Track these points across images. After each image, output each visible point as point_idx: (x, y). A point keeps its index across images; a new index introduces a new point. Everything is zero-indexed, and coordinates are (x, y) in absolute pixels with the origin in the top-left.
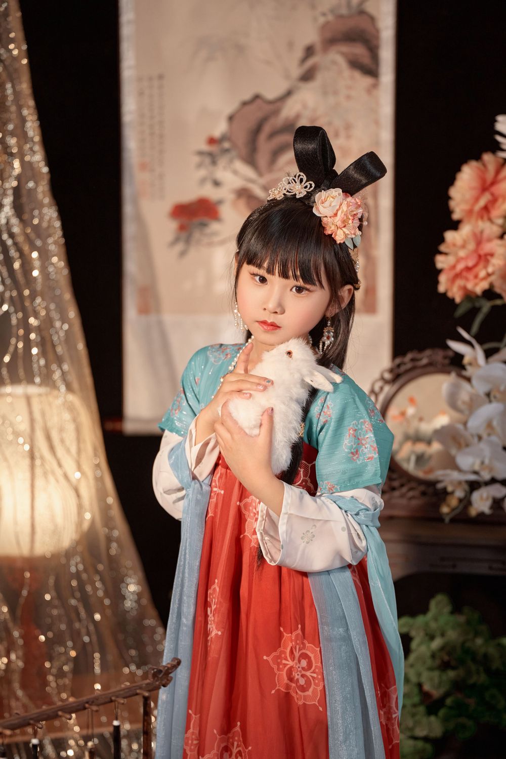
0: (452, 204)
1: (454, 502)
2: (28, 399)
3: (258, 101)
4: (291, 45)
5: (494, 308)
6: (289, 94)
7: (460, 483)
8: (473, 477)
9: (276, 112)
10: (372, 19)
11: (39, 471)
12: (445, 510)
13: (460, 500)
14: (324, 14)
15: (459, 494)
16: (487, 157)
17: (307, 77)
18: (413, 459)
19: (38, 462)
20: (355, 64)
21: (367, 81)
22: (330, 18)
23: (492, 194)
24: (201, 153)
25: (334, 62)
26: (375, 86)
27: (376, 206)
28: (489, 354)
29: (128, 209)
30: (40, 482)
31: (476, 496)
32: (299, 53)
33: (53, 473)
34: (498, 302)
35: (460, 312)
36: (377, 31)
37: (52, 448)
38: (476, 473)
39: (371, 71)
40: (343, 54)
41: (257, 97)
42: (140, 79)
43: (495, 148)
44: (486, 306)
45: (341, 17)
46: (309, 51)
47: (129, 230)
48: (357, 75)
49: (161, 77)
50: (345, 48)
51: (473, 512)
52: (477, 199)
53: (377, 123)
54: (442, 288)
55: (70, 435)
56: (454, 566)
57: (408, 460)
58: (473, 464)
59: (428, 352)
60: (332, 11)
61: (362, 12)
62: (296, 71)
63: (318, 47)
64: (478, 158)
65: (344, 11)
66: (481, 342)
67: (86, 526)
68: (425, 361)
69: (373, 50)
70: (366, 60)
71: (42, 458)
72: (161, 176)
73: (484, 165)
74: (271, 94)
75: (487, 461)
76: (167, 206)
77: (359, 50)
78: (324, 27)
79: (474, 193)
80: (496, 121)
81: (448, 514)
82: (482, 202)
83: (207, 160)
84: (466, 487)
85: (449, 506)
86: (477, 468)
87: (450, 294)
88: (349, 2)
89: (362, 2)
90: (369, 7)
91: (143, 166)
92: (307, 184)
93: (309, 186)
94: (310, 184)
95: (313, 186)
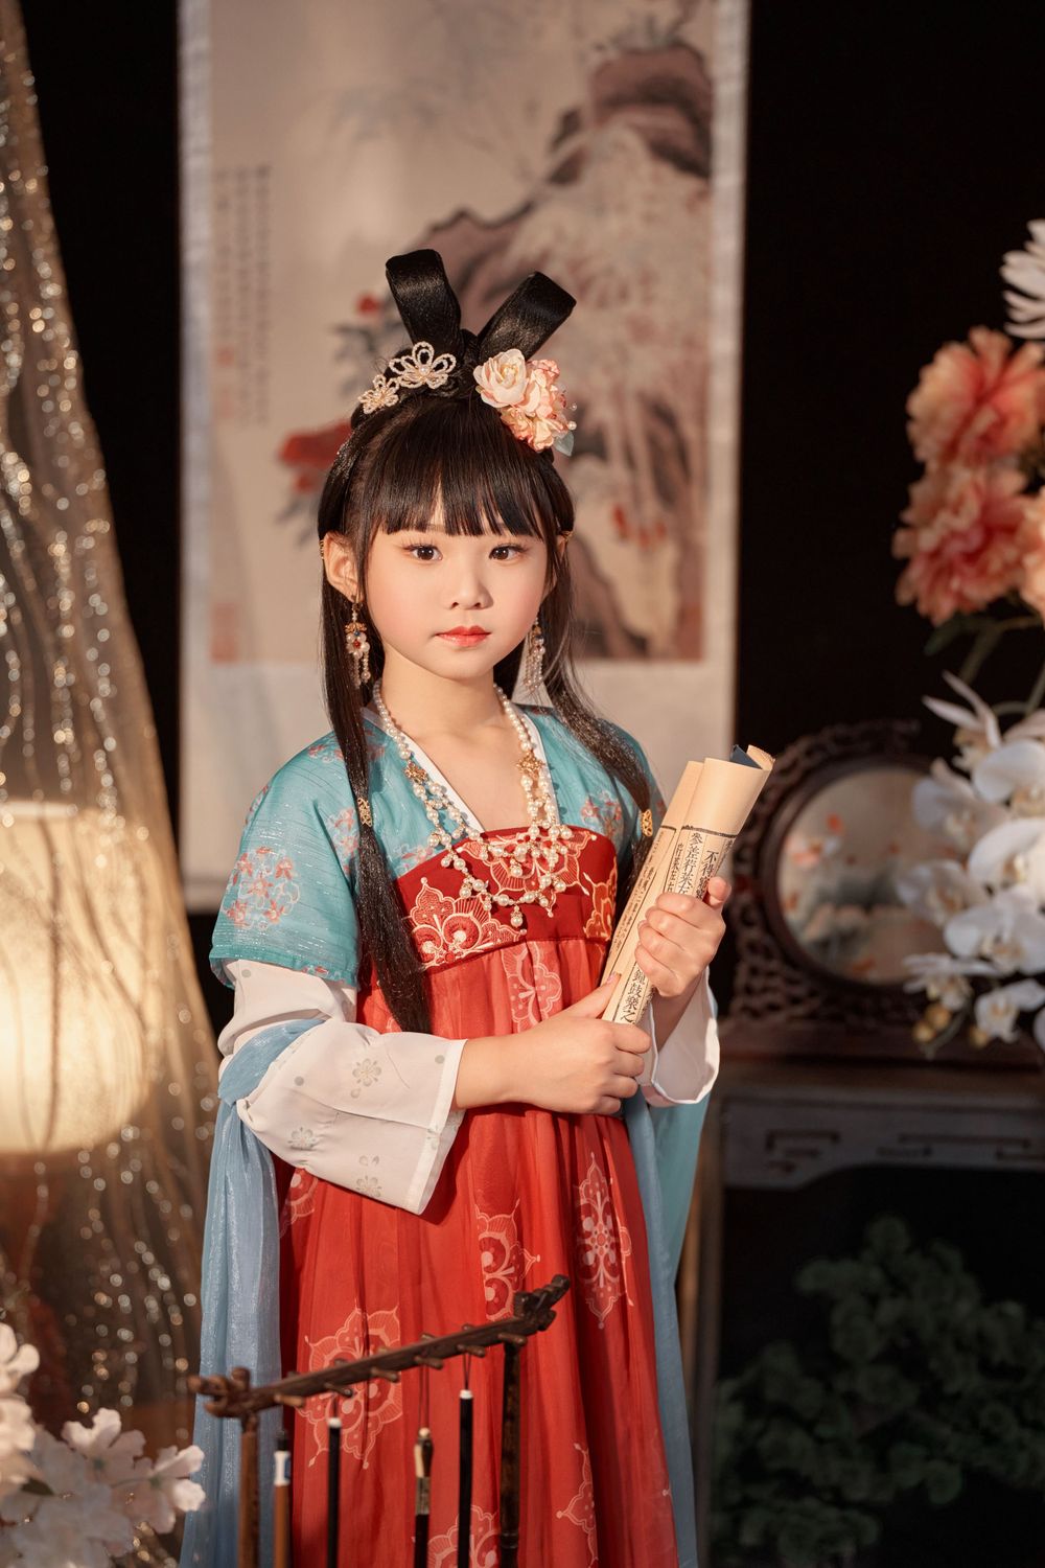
0: (914, 430)
1: (940, 1019)
2: (44, 827)
3: (465, 225)
4: (532, 109)
5: (1009, 635)
6: (527, 209)
7: (952, 980)
8: (980, 968)
9: (501, 247)
10: (698, 59)
12: (924, 1034)
13: (954, 1014)
14: (600, 48)
15: (953, 1000)
16: (980, 337)
17: (566, 174)
20: (663, 150)
21: (685, 184)
22: (612, 54)
23: (997, 411)
24: (344, 330)
25: (621, 147)
26: (704, 195)
27: (704, 442)
28: (1006, 724)
29: (194, 445)
30: (70, 997)
31: (984, 1005)
32: (548, 126)
33: (97, 977)
34: (1022, 623)
35: (935, 645)
36: (709, 83)
37: (95, 927)
38: (983, 959)
39: (695, 163)
40: (640, 130)
41: (461, 216)
42: (219, 176)
43: (998, 318)
44: (992, 632)
45: (634, 53)
46: (570, 123)
47: (196, 487)
48: (667, 172)
49: (263, 172)
50: (642, 118)
51: (979, 1039)
52: (968, 419)
53: (707, 270)
54: (904, 596)
55: (129, 902)
56: (927, 1152)
58: (981, 942)
60: (617, 40)
61: (677, 45)
62: (542, 164)
63: (588, 115)
64: (962, 337)
65: (641, 42)
66: (990, 701)
69: (700, 121)
70: (684, 138)
71: (76, 946)
72: (263, 376)
73: (975, 351)
74: (490, 209)
75: (1006, 937)
76: (274, 438)
77: (670, 122)
78: (602, 73)
80: (1002, 263)
81: (929, 1042)
82: (980, 426)
83: (358, 345)
84: (966, 989)
85: (931, 1026)
86: (987, 949)
87: (923, 608)
88: (651, 22)
89: (678, 24)
90: (693, 34)
91: (225, 356)
92: (439, 360)
93: (445, 363)
94: (448, 359)
95: (453, 359)
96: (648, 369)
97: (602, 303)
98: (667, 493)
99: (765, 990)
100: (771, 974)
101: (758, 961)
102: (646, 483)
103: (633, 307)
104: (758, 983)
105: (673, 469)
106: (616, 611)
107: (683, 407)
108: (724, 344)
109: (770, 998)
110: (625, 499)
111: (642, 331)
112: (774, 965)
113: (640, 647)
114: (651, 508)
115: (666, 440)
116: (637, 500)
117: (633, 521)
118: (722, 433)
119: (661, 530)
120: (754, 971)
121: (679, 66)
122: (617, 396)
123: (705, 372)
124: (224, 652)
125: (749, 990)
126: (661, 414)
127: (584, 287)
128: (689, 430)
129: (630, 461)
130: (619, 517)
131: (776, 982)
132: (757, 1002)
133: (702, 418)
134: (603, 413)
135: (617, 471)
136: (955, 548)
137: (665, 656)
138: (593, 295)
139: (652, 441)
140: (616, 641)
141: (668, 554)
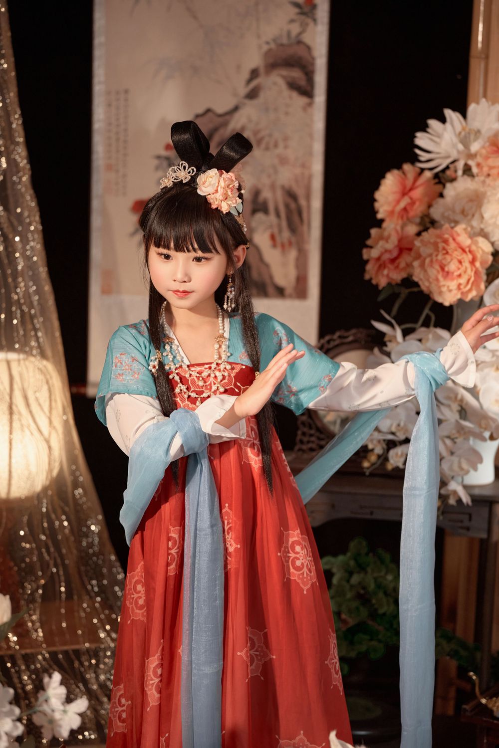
0: (377, 205)
1: (373, 458)
2: (8, 363)
3: (210, 114)
4: (238, 67)
5: (410, 294)
6: (236, 109)
7: (379, 441)
8: (390, 437)
9: (225, 124)
10: (309, 48)
11: (16, 424)
12: (366, 464)
13: (379, 457)
14: (268, 43)
15: (379, 450)
16: (407, 167)
17: (252, 95)
18: (339, 422)
19: (15, 417)
20: (293, 86)
21: (303, 100)
22: (273, 46)
23: (411, 198)
24: (158, 157)
25: (275, 84)
26: (310, 105)
27: (309, 207)
28: (406, 333)
29: (95, 204)
30: (17, 435)
31: (392, 453)
32: (246, 75)
33: (29, 427)
34: (416, 290)
35: (381, 297)
36: (313, 59)
37: (28, 405)
38: (393, 433)
39: (307, 92)
40: (284, 77)
41: (208, 111)
42: (108, 93)
43: (414, 159)
44: (405, 292)
45: (282, 45)
46: (254, 74)
47: (96, 221)
48: (295, 94)
49: (126, 92)
50: (285, 72)
51: (390, 467)
52: (398, 202)
53: (311, 136)
54: (367, 277)
55: (44, 395)
56: (372, 513)
57: (335, 423)
58: (391, 425)
59: (354, 331)
60: (274, 40)
61: (299, 42)
62: (243, 90)
63: (262, 70)
64: (399, 167)
65: (285, 41)
66: (399, 324)
67: (55, 473)
68: (351, 339)
69: (309, 75)
70: (303, 83)
71: (20, 413)
72: (124, 176)
73: (404, 173)
74: (221, 108)
75: (402, 424)
76: (129, 201)
77: (296, 74)
78: (268, 53)
79: (397, 196)
80: (415, 137)
81: (368, 468)
82: (402, 204)
83: (165, 163)
84: (385, 446)
85: (369, 461)
86: (393, 429)
87: (374, 282)
88: (289, 33)
89: (300, 34)
90: (307, 38)
91: (109, 167)
92: (190, 169)
93: (191, 171)
94: (193, 170)
95: (195, 170)
96: (285, 177)
97: (267, 148)
98: (293, 229)
99: (308, 442)
100: (311, 435)
101: (306, 430)
102: (284, 223)
103: (280, 150)
104: (305, 439)
105: (296, 218)
106: (271, 277)
107: (300, 192)
108: (317, 167)
109: (310, 445)
110: (276, 231)
111: (283, 161)
112: (312, 432)
113: (280, 292)
114: (286, 234)
115: (293, 206)
116: (280, 231)
117: (278, 239)
118: (317, 204)
119: (290, 243)
120: (304, 434)
121: (300, 51)
122: (273, 187)
123: (310, 177)
124: (107, 291)
125: (302, 442)
126: (291, 195)
127: (259, 142)
128: (303, 202)
129: (278, 215)
130: (273, 237)
131: (313, 439)
132: (304, 447)
133: (308, 197)
134: (266, 194)
135: (272, 217)
136: (386, 257)
137: (291, 296)
138: (263, 146)
139: (287, 206)
140: (271, 290)
141: (293, 254)
